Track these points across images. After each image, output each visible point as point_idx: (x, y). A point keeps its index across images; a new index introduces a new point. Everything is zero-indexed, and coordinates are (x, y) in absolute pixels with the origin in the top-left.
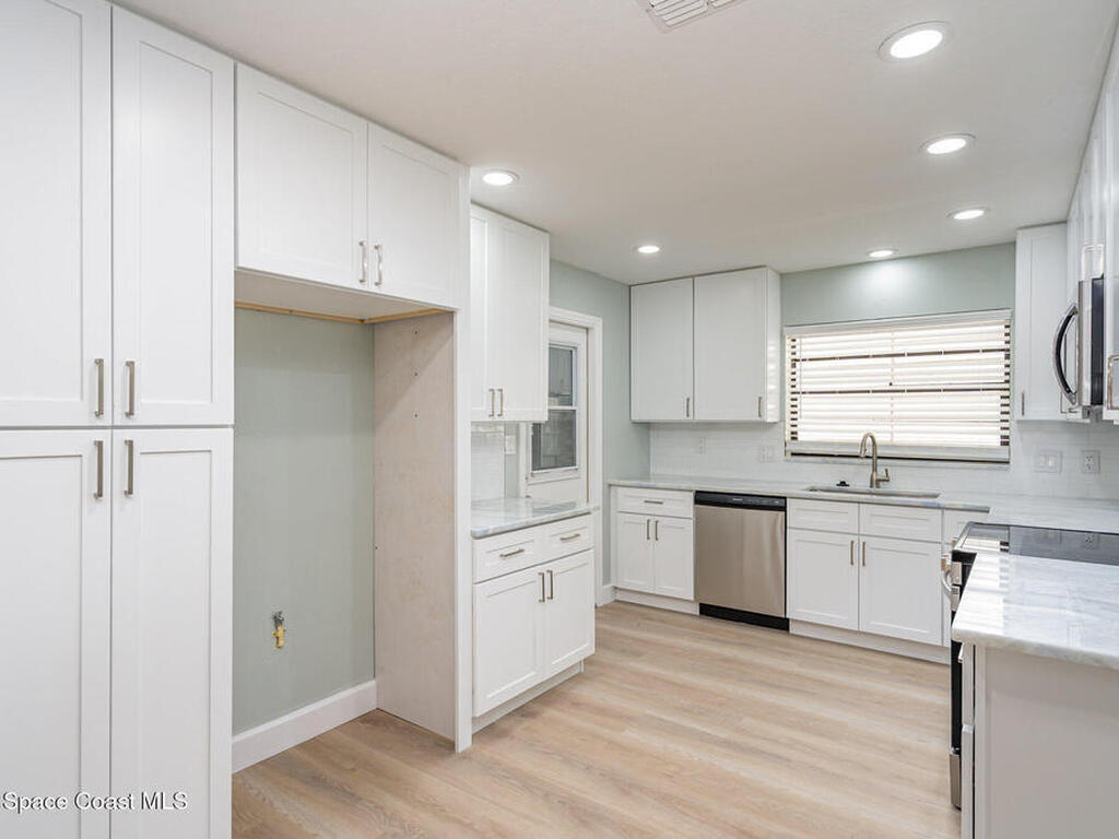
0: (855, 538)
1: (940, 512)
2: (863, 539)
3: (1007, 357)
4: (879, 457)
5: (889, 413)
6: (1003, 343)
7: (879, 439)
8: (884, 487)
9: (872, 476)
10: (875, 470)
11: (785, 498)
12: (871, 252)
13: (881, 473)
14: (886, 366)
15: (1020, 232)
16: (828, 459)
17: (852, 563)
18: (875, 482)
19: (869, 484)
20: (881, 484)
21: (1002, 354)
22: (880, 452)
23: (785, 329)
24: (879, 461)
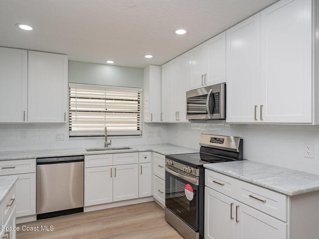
0: (111, 167)
1: (138, 153)
2: (115, 167)
3: (139, 103)
4: (107, 136)
5: (104, 120)
6: (137, 98)
7: (108, 128)
8: (110, 147)
9: (105, 143)
10: (106, 140)
11: (84, 155)
12: (107, 61)
13: (108, 141)
14: (103, 103)
15: (151, 66)
16: (87, 138)
17: (111, 177)
18: (106, 145)
19: (104, 146)
20: (108, 145)
21: (137, 102)
22: (108, 134)
23: (69, 83)
24: (108, 137)
